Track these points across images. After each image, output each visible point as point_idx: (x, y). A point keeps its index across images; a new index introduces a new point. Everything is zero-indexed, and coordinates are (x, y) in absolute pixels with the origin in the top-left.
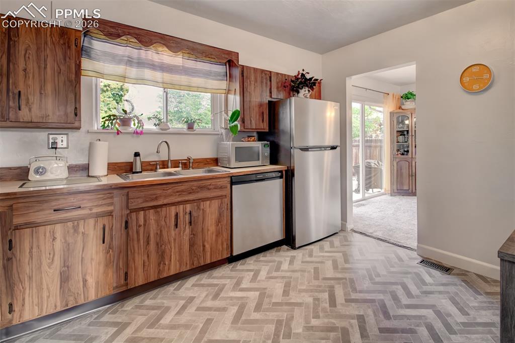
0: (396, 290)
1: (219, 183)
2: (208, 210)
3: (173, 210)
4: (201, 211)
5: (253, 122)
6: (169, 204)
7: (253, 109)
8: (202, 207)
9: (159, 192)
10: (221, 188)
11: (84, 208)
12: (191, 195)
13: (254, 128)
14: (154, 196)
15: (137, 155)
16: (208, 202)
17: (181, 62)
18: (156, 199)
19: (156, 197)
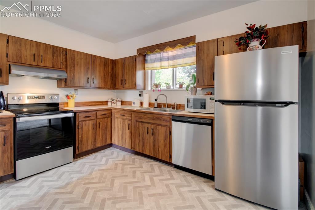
1: (166, 118)
2: (160, 131)
3: (147, 125)
4: (157, 130)
5: (205, 81)
6: (146, 122)
7: (206, 71)
8: (158, 128)
9: (143, 116)
10: (166, 121)
11: (125, 116)
12: (153, 121)
13: (206, 85)
14: (141, 117)
15: (156, 100)
16: (160, 127)
17: (176, 53)
18: (142, 119)
19: (142, 118)
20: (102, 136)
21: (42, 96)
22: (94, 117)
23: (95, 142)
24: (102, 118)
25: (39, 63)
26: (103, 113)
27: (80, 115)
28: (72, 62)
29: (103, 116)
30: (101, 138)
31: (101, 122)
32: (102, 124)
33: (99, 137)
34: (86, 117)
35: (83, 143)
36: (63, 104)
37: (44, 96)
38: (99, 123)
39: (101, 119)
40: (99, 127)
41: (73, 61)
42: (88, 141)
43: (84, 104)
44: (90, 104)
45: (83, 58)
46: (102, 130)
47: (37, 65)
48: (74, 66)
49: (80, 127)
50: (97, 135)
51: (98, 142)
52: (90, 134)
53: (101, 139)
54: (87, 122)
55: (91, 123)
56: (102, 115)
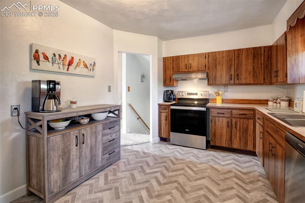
0: (164, 180)
11: (260, 120)
20: (240, 138)
21: (196, 93)
22: (229, 116)
23: (230, 141)
24: (240, 118)
25: (189, 69)
26: (241, 112)
27: (213, 110)
28: (214, 63)
29: (241, 116)
30: (238, 139)
31: (238, 123)
32: (240, 124)
33: (236, 137)
34: (218, 113)
35: (216, 137)
36: (213, 100)
37: (197, 93)
38: (236, 123)
39: (238, 119)
40: (236, 127)
41: (214, 61)
42: (221, 138)
43: (234, 102)
44: (241, 102)
45: (225, 56)
46: (240, 132)
47: (188, 71)
48: (216, 66)
49: (213, 122)
50: (233, 134)
51: (234, 142)
52: (224, 131)
53: (239, 141)
54: (221, 119)
55: (225, 121)
56: (240, 114)
